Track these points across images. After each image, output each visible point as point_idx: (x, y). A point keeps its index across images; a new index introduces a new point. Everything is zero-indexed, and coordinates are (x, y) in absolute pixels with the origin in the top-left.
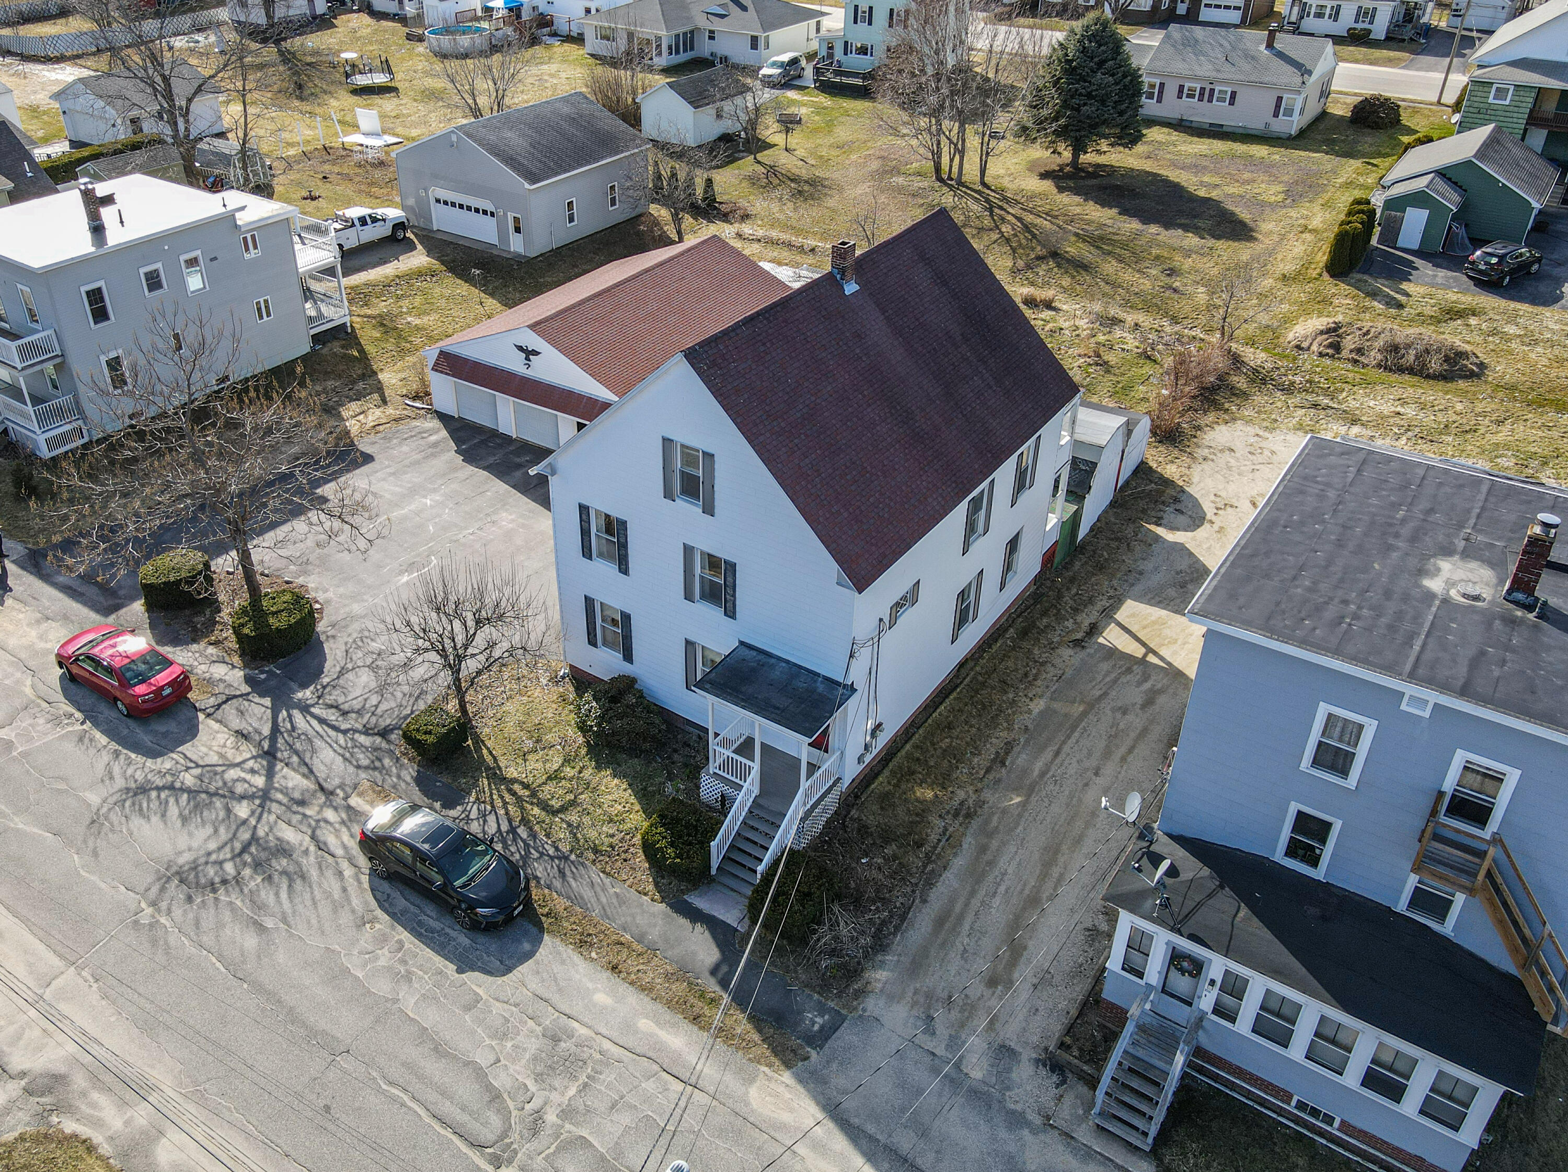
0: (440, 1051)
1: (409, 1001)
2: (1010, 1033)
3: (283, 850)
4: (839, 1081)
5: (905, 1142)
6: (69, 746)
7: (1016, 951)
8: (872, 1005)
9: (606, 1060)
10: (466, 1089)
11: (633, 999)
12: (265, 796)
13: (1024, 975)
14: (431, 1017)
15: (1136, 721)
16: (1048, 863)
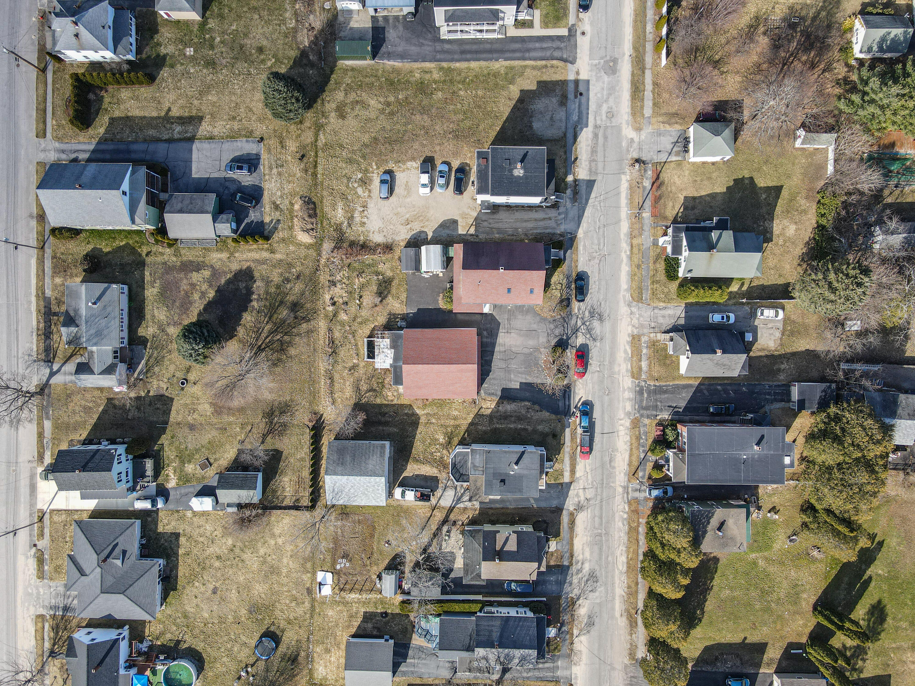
0: (600, 270)
1: (597, 278)
2: (556, 215)
3: (590, 312)
4: (574, 229)
5: (576, 218)
6: (594, 358)
7: (544, 219)
8: (563, 230)
9: (589, 253)
10: (601, 264)
11: (579, 256)
12: (584, 324)
13: (547, 216)
14: (597, 274)
15: (491, 221)
16: (528, 221)
